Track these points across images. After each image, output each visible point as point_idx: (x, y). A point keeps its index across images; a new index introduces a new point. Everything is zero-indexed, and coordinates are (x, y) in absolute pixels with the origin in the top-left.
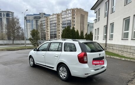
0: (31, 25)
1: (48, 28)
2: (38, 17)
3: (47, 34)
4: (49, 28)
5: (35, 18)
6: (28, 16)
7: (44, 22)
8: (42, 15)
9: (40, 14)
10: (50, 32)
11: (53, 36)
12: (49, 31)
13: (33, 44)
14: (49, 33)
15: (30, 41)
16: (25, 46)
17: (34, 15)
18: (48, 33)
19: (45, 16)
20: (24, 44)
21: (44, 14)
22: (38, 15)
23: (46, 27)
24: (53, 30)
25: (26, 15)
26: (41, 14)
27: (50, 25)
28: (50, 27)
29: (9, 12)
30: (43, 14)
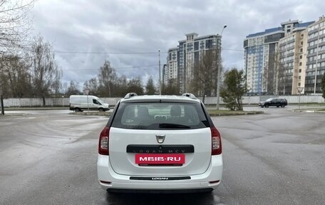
0: (256, 58)
1: (301, 61)
2: (276, 36)
3: (296, 77)
4: (304, 60)
5: (269, 39)
6: (252, 38)
7: (291, 45)
8: (288, 27)
9: (283, 26)
10: (307, 72)
11: (315, 81)
12: (304, 68)
13: (228, 106)
14: (303, 75)
15: (223, 97)
16: (216, 108)
17: (267, 31)
18: (300, 74)
19: (296, 29)
20: (216, 105)
21: (296, 24)
22: (279, 29)
23: (297, 59)
24: (315, 66)
25: (247, 37)
26: (286, 26)
27: (309, 50)
28: (308, 58)
29: (212, 37)
30: (292, 25)
